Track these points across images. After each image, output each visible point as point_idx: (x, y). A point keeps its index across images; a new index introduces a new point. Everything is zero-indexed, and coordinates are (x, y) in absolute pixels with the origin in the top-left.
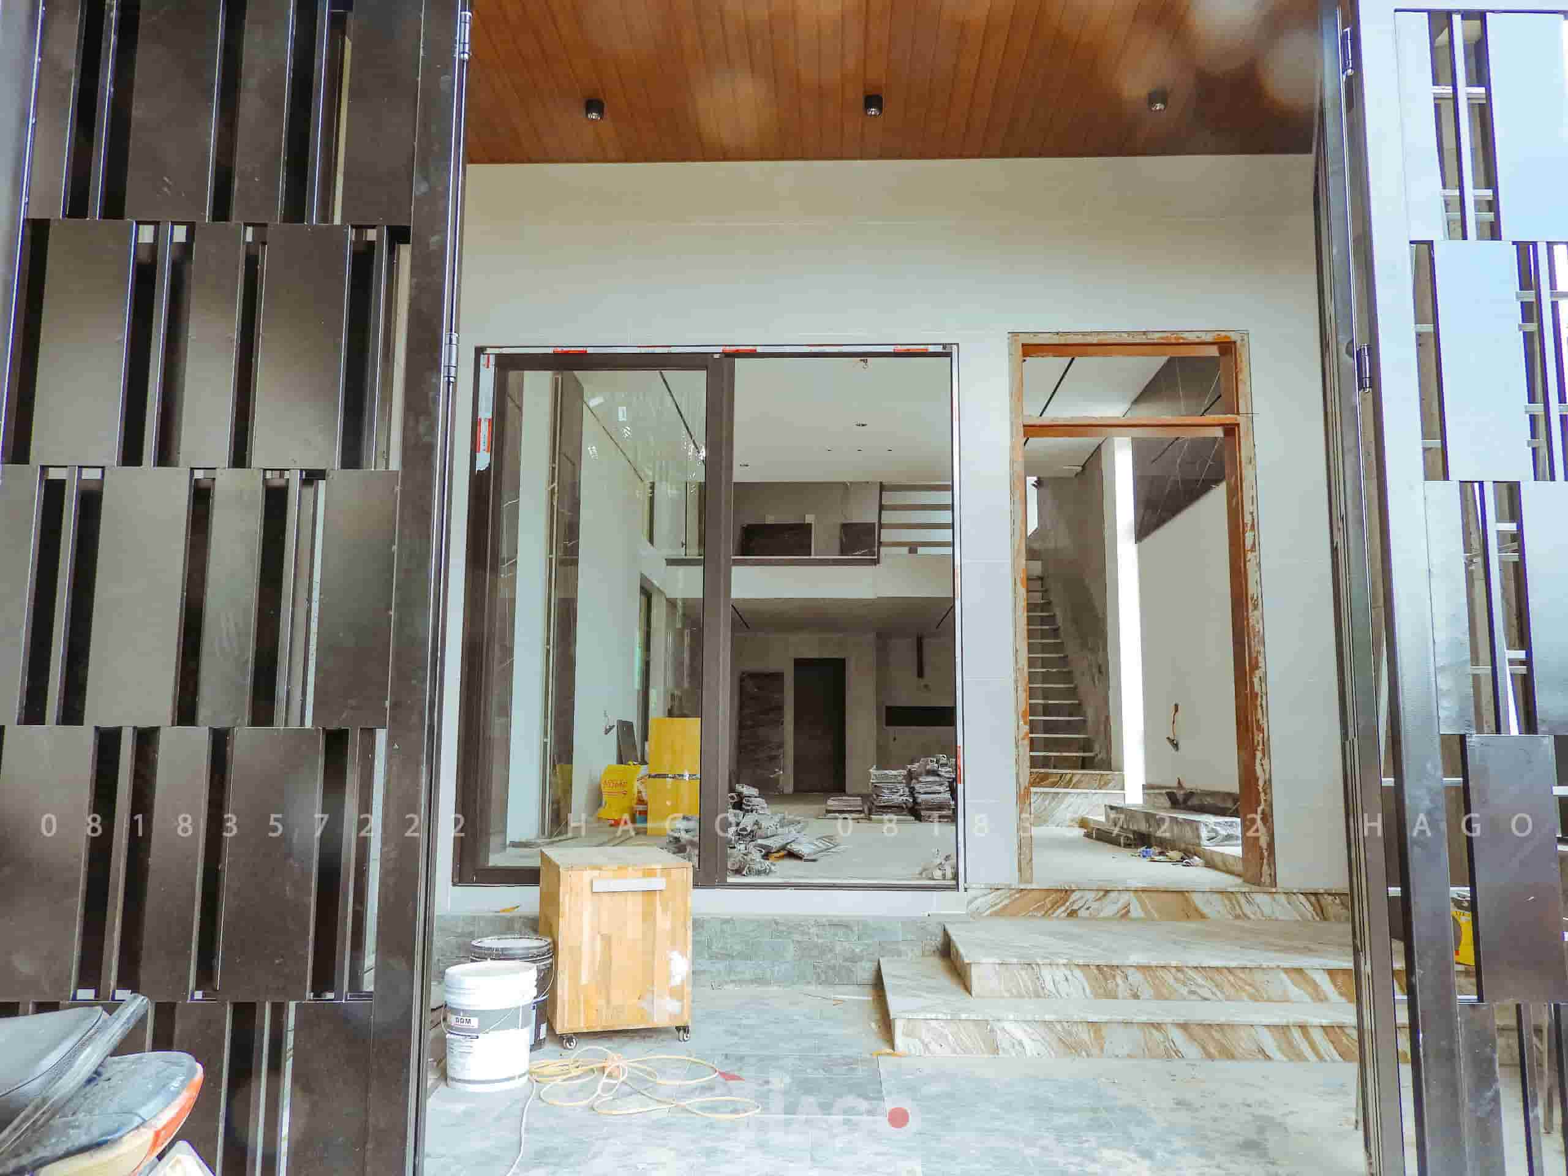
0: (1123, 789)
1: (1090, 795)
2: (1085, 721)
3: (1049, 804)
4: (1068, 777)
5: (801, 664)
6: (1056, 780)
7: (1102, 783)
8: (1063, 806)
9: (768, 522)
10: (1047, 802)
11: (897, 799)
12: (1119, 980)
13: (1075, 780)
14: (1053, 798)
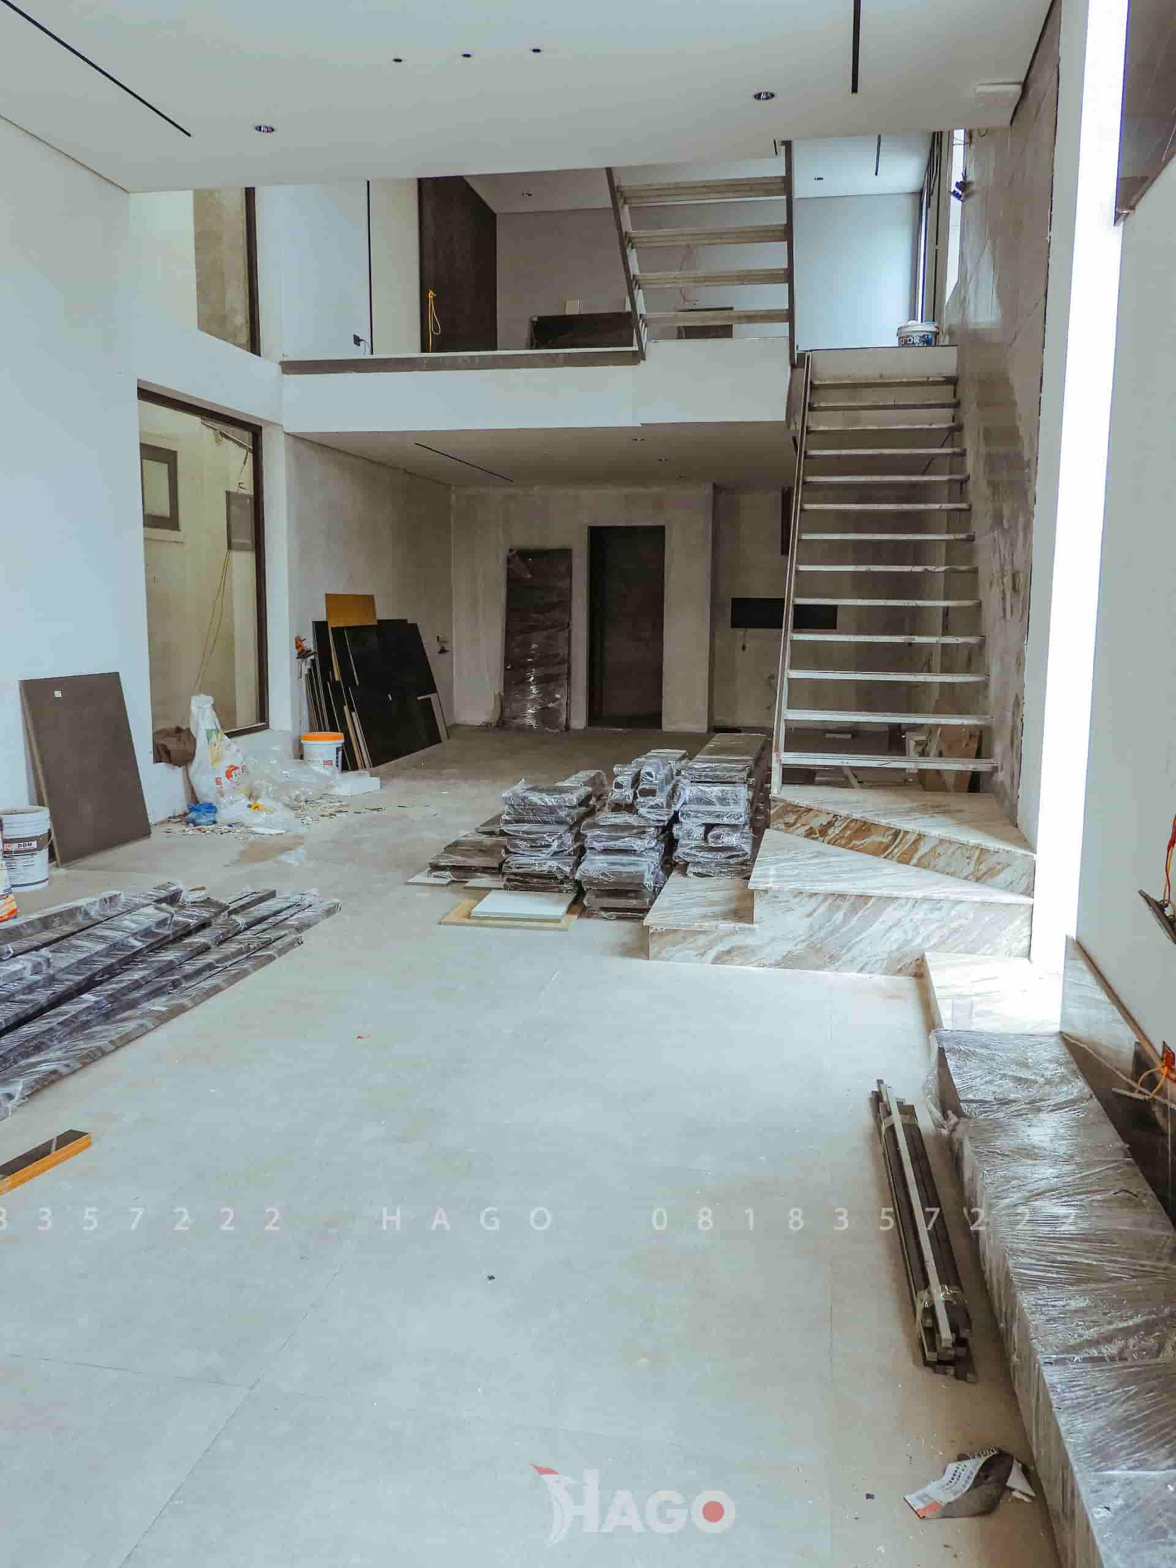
0: (1029, 892)
1: (946, 906)
2: (985, 685)
4: (912, 838)
5: (599, 537)
6: (886, 840)
8: (877, 927)
9: (568, 313)
10: (839, 916)
13: (923, 849)
14: (854, 910)
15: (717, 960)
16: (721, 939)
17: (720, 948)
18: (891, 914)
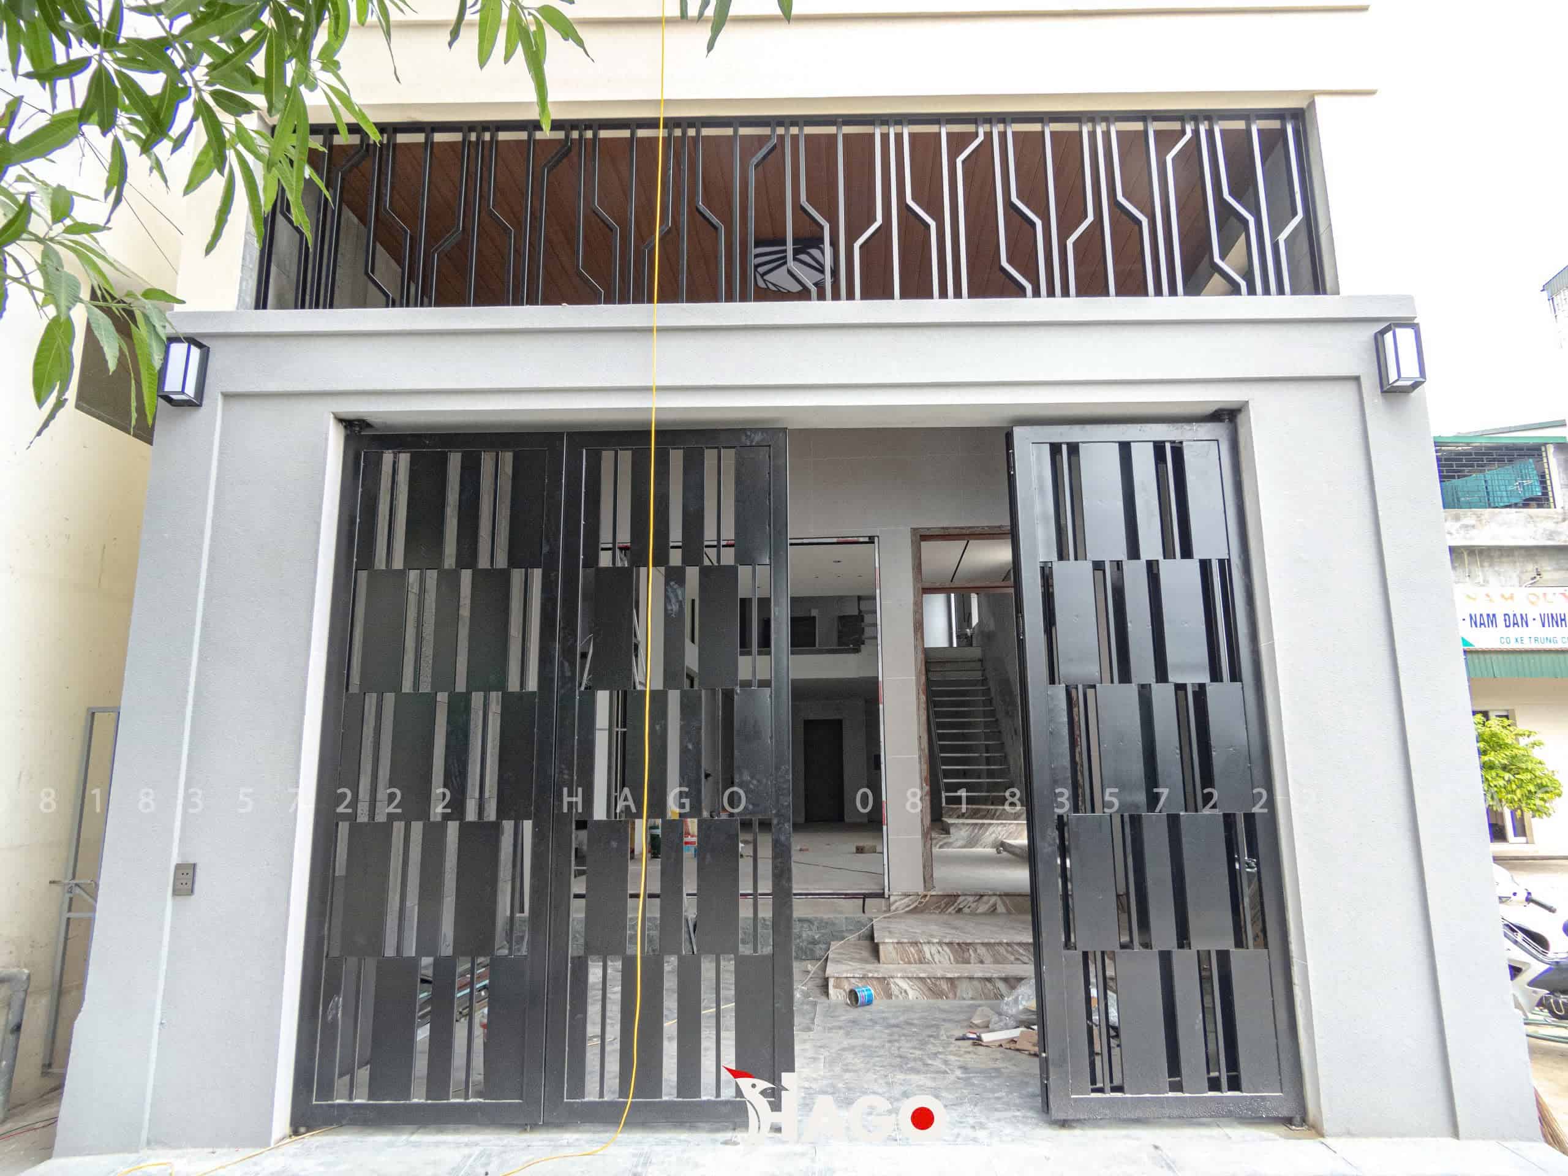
1: (1007, 825)
3: (978, 833)
4: (993, 812)
6: (985, 814)
7: (1016, 816)
8: (987, 833)
10: (976, 831)
12: (971, 951)
14: (982, 827)
15: (940, 847)
16: (940, 841)
17: (941, 843)
18: (991, 829)
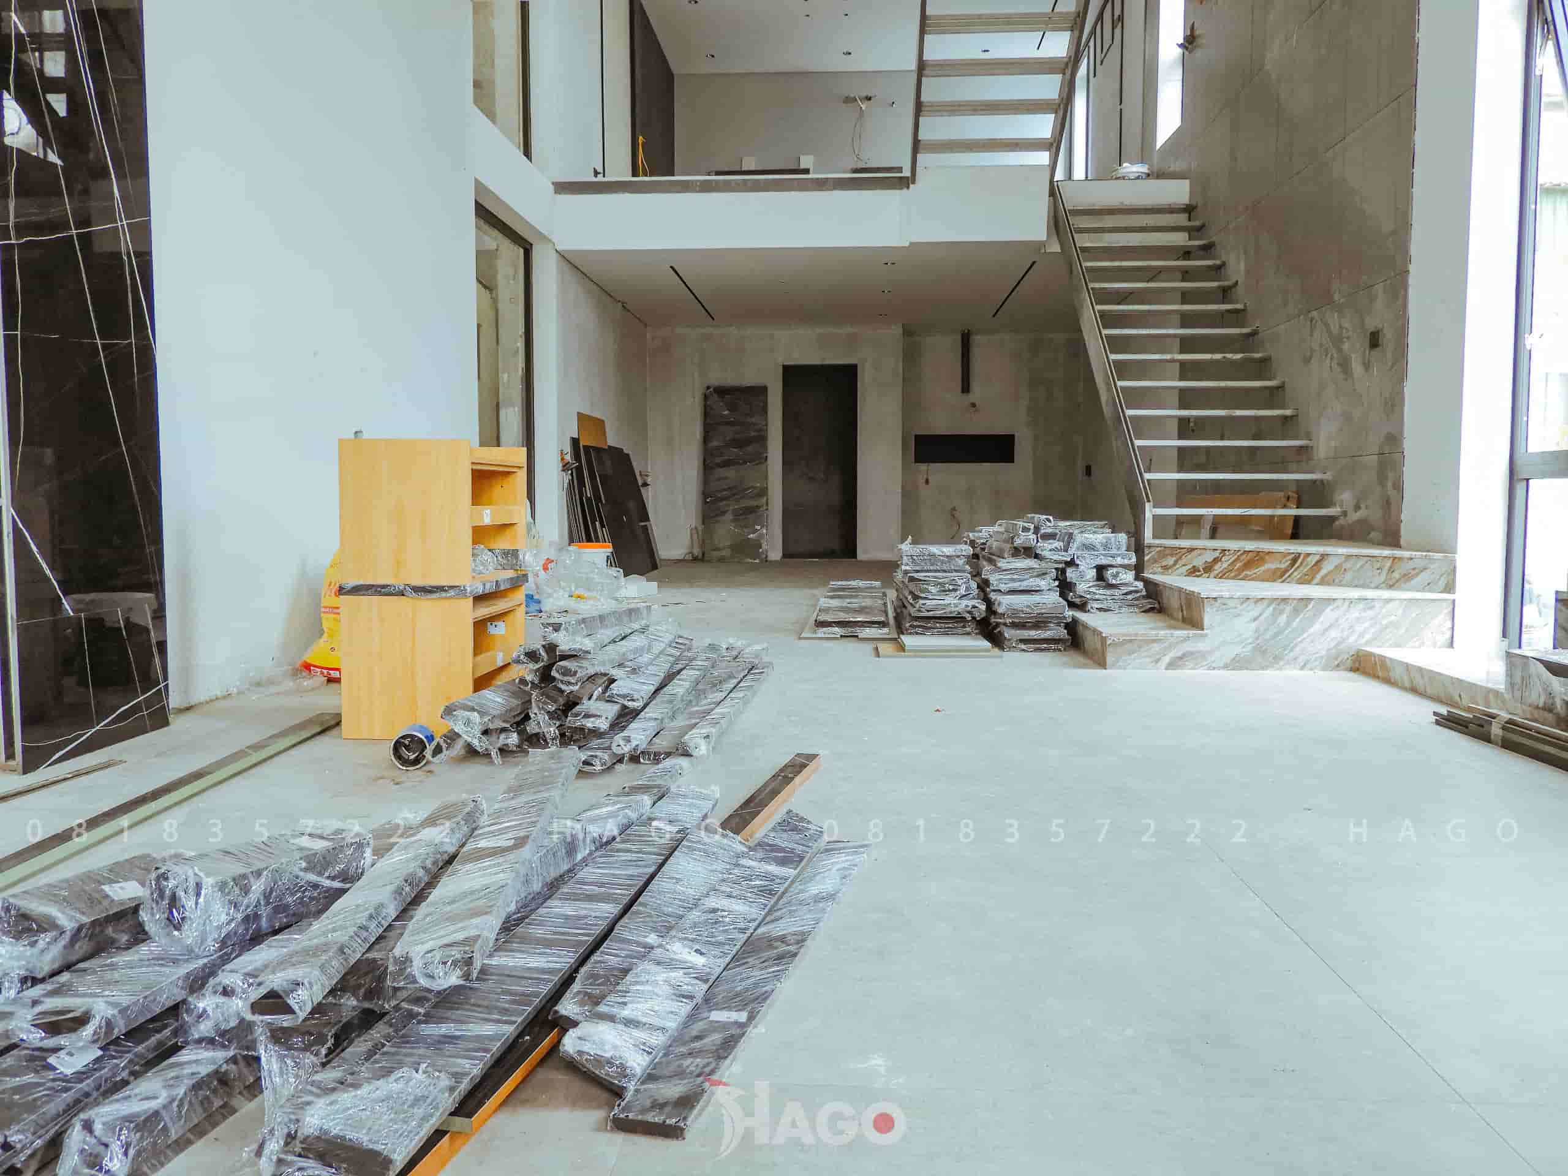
0: (1450, 588)
2: (1309, 448)
3: (1288, 623)
4: (1312, 560)
5: (793, 375)
6: (1283, 566)
7: (1396, 575)
10: (1283, 619)
11: (954, 604)
13: (1327, 567)
14: (1296, 611)
15: (1171, 666)
16: (1174, 646)
17: (1174, 654)
